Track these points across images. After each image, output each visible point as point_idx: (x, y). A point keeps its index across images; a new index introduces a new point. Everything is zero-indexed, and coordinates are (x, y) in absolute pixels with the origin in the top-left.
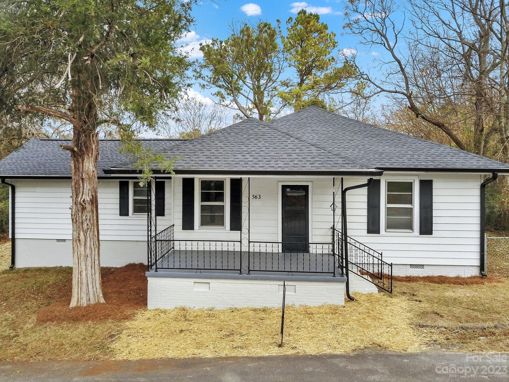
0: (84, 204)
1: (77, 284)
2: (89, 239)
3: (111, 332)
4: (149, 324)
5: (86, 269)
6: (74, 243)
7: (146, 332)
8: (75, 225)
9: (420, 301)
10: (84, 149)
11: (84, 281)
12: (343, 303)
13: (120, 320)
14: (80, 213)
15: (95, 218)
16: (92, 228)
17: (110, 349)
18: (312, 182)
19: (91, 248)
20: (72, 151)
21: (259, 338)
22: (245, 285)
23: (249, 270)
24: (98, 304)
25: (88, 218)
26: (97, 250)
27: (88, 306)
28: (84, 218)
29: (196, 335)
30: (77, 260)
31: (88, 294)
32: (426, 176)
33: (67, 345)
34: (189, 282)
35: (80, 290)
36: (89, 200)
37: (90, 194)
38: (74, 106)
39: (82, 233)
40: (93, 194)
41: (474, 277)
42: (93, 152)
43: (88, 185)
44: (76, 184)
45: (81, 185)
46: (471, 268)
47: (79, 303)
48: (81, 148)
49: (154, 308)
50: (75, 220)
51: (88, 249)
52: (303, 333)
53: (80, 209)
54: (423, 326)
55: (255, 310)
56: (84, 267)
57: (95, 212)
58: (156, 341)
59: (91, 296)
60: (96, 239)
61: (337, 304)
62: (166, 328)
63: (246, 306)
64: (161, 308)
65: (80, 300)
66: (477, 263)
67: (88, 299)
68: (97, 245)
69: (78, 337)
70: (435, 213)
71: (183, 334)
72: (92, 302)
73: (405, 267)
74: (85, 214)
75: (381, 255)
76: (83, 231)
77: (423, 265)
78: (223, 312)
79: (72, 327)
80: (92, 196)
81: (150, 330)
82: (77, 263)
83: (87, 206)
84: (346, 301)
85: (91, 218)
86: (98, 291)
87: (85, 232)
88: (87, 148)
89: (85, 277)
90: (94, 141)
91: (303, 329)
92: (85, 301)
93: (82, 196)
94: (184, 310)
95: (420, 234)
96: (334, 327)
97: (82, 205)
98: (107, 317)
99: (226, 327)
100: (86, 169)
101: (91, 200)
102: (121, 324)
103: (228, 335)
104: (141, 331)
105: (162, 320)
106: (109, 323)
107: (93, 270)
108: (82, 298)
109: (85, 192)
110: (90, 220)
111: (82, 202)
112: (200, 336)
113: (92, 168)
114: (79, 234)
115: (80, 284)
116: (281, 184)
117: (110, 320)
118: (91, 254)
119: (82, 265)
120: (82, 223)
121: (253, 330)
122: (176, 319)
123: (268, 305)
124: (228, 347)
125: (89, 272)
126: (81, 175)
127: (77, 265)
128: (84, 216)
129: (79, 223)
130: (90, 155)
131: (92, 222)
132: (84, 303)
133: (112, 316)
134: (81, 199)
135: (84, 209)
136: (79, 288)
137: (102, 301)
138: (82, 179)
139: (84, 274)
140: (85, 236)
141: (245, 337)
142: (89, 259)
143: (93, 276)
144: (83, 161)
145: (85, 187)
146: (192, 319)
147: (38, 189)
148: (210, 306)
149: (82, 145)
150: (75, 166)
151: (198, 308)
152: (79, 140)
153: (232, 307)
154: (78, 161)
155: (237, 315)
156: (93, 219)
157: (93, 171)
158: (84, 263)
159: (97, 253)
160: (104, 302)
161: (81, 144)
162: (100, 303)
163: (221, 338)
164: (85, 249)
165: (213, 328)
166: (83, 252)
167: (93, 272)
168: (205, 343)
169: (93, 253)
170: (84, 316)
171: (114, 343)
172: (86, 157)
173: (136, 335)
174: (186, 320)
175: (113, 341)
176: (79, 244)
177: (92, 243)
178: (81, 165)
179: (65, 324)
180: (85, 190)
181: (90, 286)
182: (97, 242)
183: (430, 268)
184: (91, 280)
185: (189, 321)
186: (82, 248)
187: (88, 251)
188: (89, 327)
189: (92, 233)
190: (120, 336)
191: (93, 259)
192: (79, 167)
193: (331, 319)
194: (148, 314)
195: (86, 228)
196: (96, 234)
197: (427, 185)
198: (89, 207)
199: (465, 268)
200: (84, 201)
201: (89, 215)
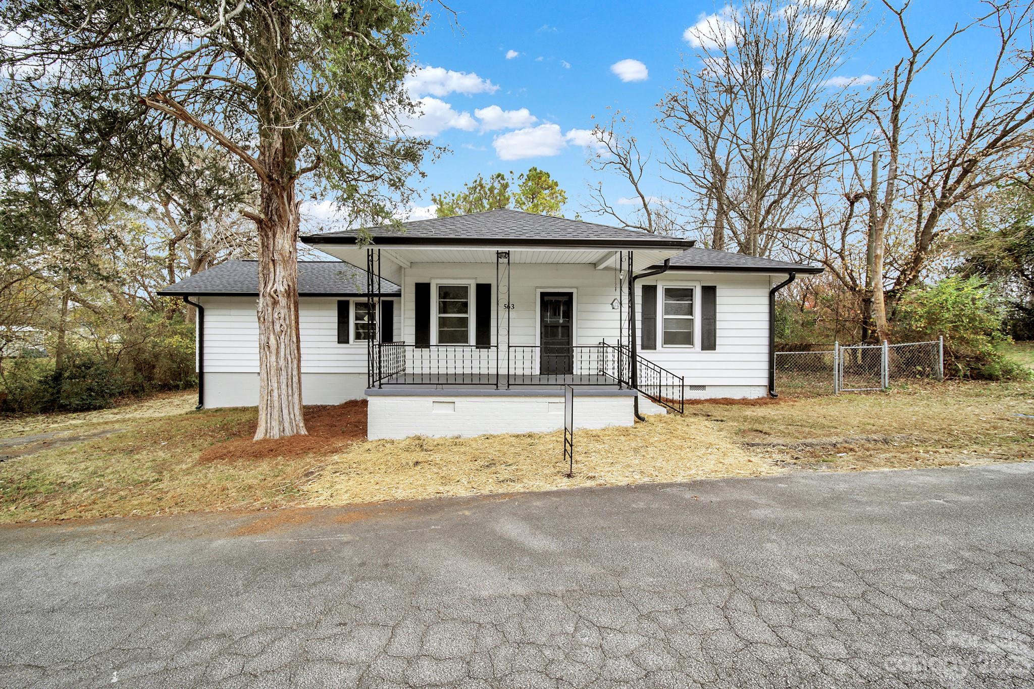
0: (275, 296)
1: (265, 408)
2: (283, 346)
3: (308, 469)
4: (368, 456)
5: (279, 388)
6: (262, 351)
7: (363, 466)
8: (262, 327)
9: (722, 421)
10: (275, 218)
11: (276, 404)
12: (632, 424)
13: (325, 454)
14: (270, 309)
15: (293, 317)
16: (289, 330)
17: (301, 492)
18: (577, 288)
19: (286, 358)
20: (259, 221)
21: (534, 467)
22: (504, 404)
23: (509, 385)
24: (297, 436)
25: (282, 316)
26: (295, 362)
27: (282, 438)
28: (276, 315)
29: (440, 468)
30: (265, 375)
31: (281, 422)
32: (709, 279)
33: (233, 490)
34: (427, 401)
35: (269, 417)
36: (283, 290)
37: (285, 282)
38: (261, 159)
39: (272, 337)
40: (290, 284)
41: (762, 399)
42: (290, 226)
43: (282, 270)
44: (264, 268)
45: (272, 270)
46: (758, 388)
47: (268, 435)
48: (271, 217)
49: (377, 439)
50: (262, 319)
51: (282, 359)
52: (595, 458)
53: (270, 303)
54: (753, 445)
55: (517, 436)
56: (275, 385)
57: (293, 309)
58: (377, 478)
59: (287, 425)
60: (295, 346)
61: (625, 425)
62: (393, 460)
63: (504, 432)
64: (387, 438)
65: (269, 431)
66: (765, 382)
67: (282, 429)
68: (296, 355)
69: (256, 478)
70: (719, 325)
71: (420, 467)
72: (288, 433)
74: (277, 310)
76: (274, 333)
78: (475, 440)
79: (249, 466)
80: (288, 286)
81: (369, 464)
82: (266, 379)
83: (280, 298)
84: (636, 422)
85: (287, 317)
86: (297, 419)
87: (278, 337)
88: (280, 217)
89: (277, 399)
90: (291, 211)
91: (594, 454)
92: (278, 433)
93: (274, 284)
94: (419, 439)
95: (702, 350)
96: (636, 450)
97: (273, 298)
98: (306, 451)
99: (482, 456)
100: (279, 246)
101: (286, 291)
102: (327, 458)
103: (487, 466)
104: (355, 466)
105: (387, 451)
106: (309, 459)
107: (290, 388)
108: (272, 428)
109: (277, 280)
110: (285, 320)
111: (272, 293)
112: (444, 469)
113: (288, 247)
114: (268, 338)
115: (269, 408)
116: (539, 291)
117: (311, 455)
118: (287, 367)
119: (273, 381)
120: (273, 323)
121: (522, 457)
122: (407, 450)
123: (535, 430)
124: (491, 480)
125: (284, 392)
126: (271, 255)
127: (266, 382)
128: (276, 314)
129: (269, 322)
130: (285, 229)
131: (287, 322)
132: (276, 434)
133: (314, 450)
134: (271, 289)
135: (275, 303)
136: (269, 415)
137: (303, 432)
138: (273, 261)
139: (275, 394)
140: (277, 341)
141: (514, 467)
142: (284, 373)
143: (290, 398)
144: (274, 235)
145: (278, 273)
146: (432, 448)
147: (233, 312)
148: (456, 434)
149: (274, 213)
150: (263, 243)
151: (439, 436)
152: (269, 207)
153: (485, 433)
154: (267, 236)
155: (494, 442)
156: (290, 318)
157: (290, 252)
158: (275, 378)
159: (295, 366)
160: (307, 433)
161: (271, 211)
162: (300, 435)
163: (477, 470)
164: (277, 358)
165: (463, 458)
166: (275, 364)
167: (290, 392)
168: (454, 477)
169: (290, 365)
170: (272, 451)
171: (310, 483)
172: (279, 230)
173: (346, 471)
174: (422, 450)
175: (310, 480)
176: (268, 353)
177: (288, 352)
178: (271, 240)
179: (239, 463)
180: (277, 276)
181: (285, 411)
182: (296, 352)
183: (713, 388)
184: (286, 403)
185: (426, 450)
186: (273, 358)
187: (282, 362)
188: (277, 464)
189: (288, 338)
190: (322, 473)
191: (290, 374)
192: (268, 244)
193: (626, 441)
194: (367, 446)
195: (279, 330)
196: (295, 339)
197: (709, 292)
198: (283, 301)
199: (752, 388)
200: (276, 292)
201: (283, 312)
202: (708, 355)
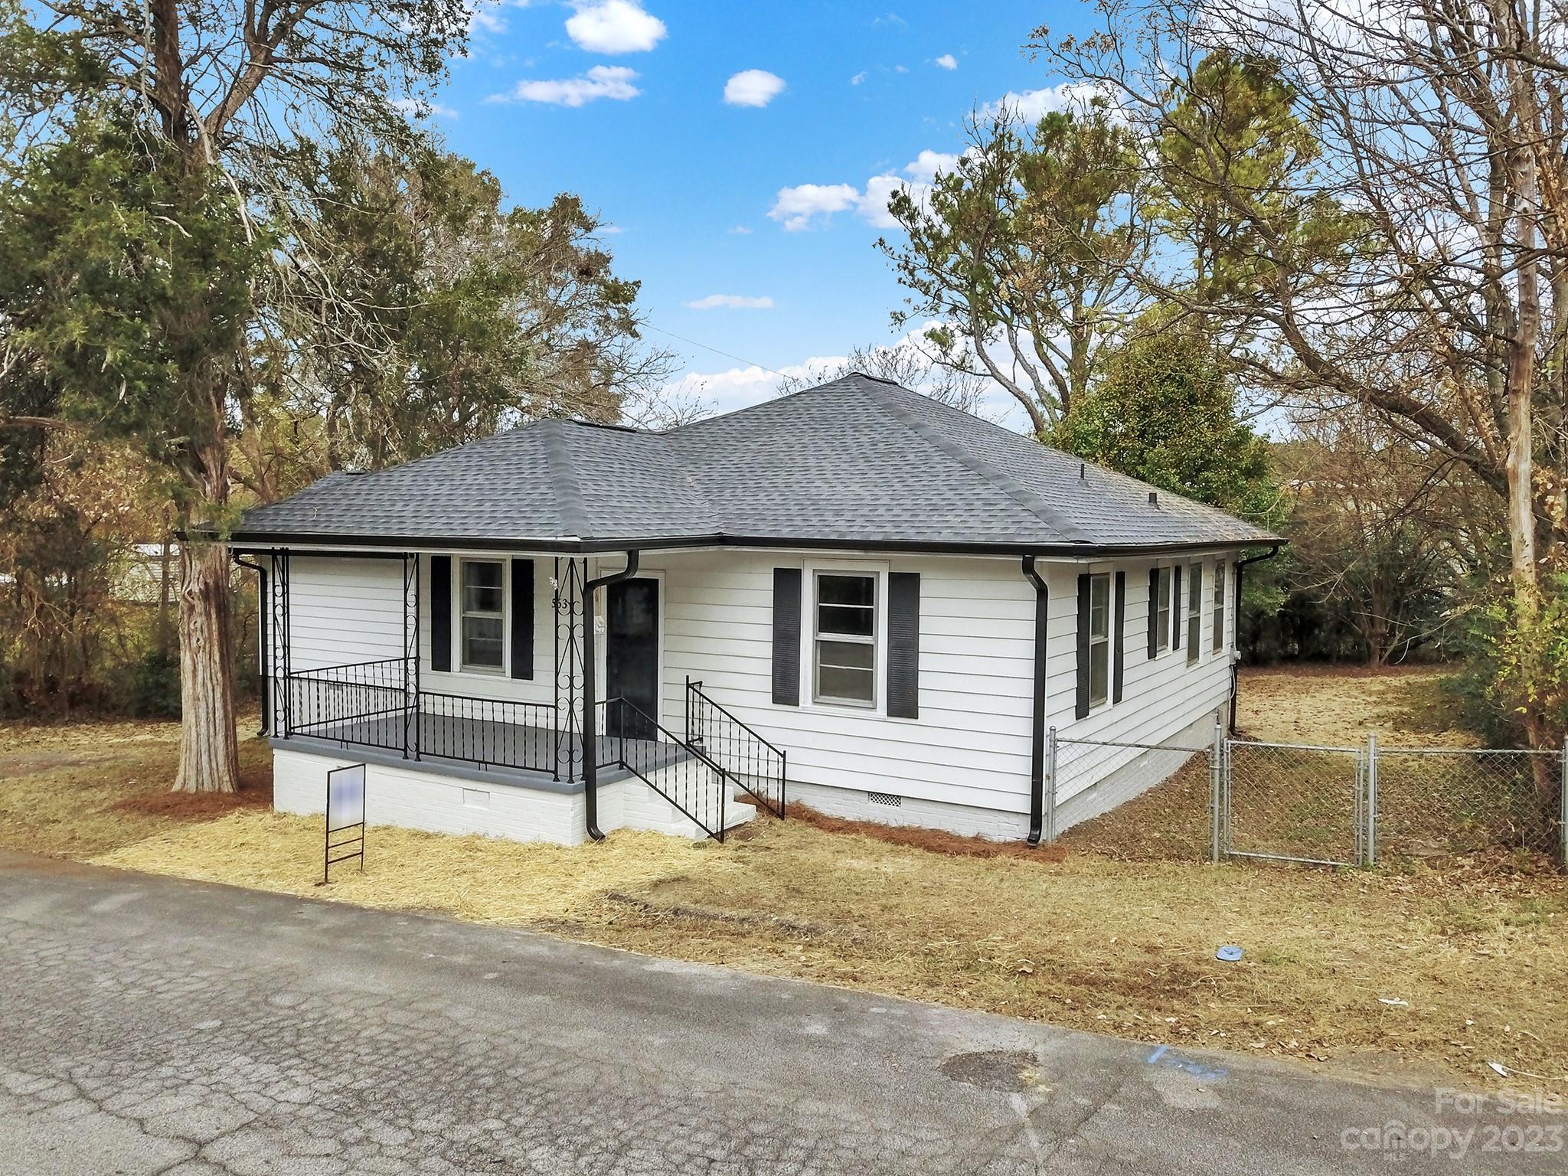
0: (190, 599)
1: (184, 750)
2: (200, 667)
5: (197, 724)
11: (194, 746)
14: (184, 617)
15: (215, 627)
16: (207, 645)
19: (205, 685)
23: (419, 753)
24: (218, 793)
25: (198, 625)
26: (219, 690)
27: (199, 793)
28: (192, 625)
31: (199, 772)
32: (906, 562)
35: (187, 762)
36: (199, 590)
37: (201, 580)
39: (188, 655)
40: (209, 581)
41: (1017, 842)
43: (197, 563)
46: (1015, 819)
47: (186, 787)
51: (200, 686)
53: (185, 609)
56: (193, 720)
57: (214, 616)
59: (206, 776)
61: (557, 843)
64: (292, 813)
65: (187, 781)
66: (1024, 805)
67: (199, 782)
68: (220, 680)
70: (924, 662)
72: (207, 787)
73: (857, 796)
74: (193, 618)
75: (784, 756)
76: (190, 649)
77: (898, 798)
80: (206, 584)
83: (196, 602)
85: (205, 627)
86: (220, 770)
87: (195, 654)
89: (194, 739)
92: (196, 786)
93: (189, 583)
95: (890, 715)
97: (187, 601)
101: (203, 592)
107: (210, 727)
108: (190, 778)
109: (192, 576)
110: (202, 631)
111: (186, 595)
115: (188, 750)
118: (206, 698)
119: (190, 715)
120: (189, 635)
125: (203, 731)
128: (193, 623)
129: (184, 634)
131: (206, 633)
132: (193, 789)
134: (186, 589)
135: (190, 608)
136: (187, 759)
137: (227, 788)
139: (193, 732)
140: (194, 660)
142: (202, 705)
143: (212, 739)
145: (193, 567)
156: (209, 629)
158: (193, 710)
159: (219, 695)
160: (232, 791)
162: (222, 792)
164: (194, 684)
166: (192, 692)
167: (211, 731)
169: (210, 695)
177: (207, 675)
180: (192, 571)
181: (205, 757)
182: (219, 675)
183: (914, 805)
184: (206, 746)
186: (190, 684)
187: (200, 689)
189: (206, 657)
191: (211, 706)
195: (196, 646)
196: (217, 659)
197: (905, 587)
198: (199, 606)
199: (1002, 817)
200: (190, 593)
201: (199, 620)
202: (900, 728)
